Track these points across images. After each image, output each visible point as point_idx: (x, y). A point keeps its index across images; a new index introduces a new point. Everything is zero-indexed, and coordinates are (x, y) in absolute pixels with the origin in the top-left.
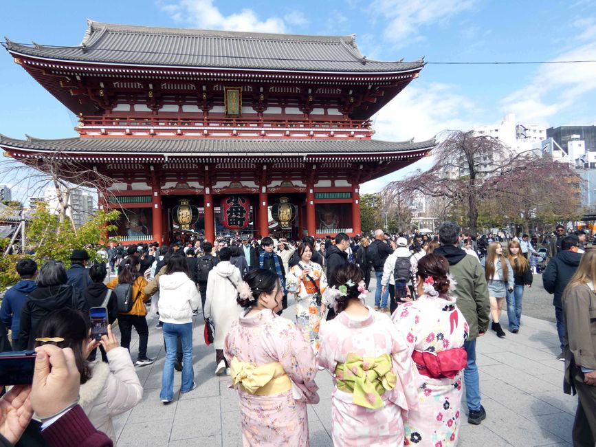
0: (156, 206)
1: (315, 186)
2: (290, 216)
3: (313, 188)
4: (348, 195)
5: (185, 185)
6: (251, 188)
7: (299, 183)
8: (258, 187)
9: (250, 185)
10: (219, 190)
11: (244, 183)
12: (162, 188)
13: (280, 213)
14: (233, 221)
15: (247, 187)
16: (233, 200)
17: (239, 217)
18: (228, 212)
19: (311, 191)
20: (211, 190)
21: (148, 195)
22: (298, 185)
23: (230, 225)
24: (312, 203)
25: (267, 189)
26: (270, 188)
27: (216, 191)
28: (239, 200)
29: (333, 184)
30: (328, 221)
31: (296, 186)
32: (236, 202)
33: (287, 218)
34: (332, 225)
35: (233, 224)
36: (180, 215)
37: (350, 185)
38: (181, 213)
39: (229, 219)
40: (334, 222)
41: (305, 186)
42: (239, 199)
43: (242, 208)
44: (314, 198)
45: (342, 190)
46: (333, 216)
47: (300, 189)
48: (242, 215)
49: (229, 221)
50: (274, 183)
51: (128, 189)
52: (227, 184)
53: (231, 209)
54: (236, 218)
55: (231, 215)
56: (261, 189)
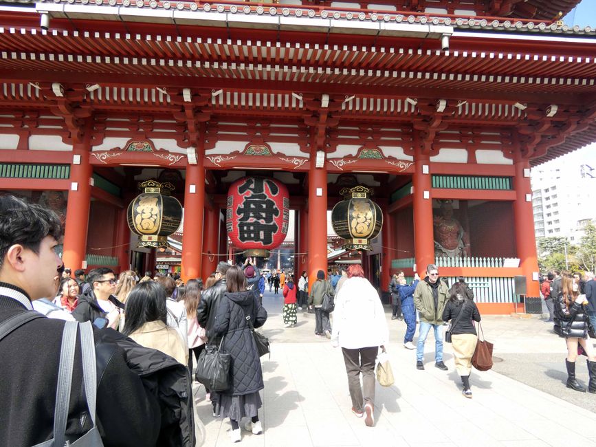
0: (74, 186)
1: (433, 159)
2: (373, 227)
3: (429, 163)
4: (506, 184)
5: (146, 144)
6: (291, 158)
7: (397, 152)
8: (307, 155)
9: (290, 151)
10: (220, 159)
11: (276, 147)
12: (95, 148)
13: (352, 218)
14: (249, 232)
15: (283, 156)
16: (252, 186)
17: (262, 222)
18: (240, 211)
19: (426, 169)
20: (201, 155)
21: (62, 162)
22: (394, 155)
23: (243, 238)
24: (427, 195)
25: (326, 160)
26: (333, 159)
27: (213, 160)
28: (265, 186)
29: (472, 157)
30: (450, 242)
31: (391, 158)
32: (258, 189)
33: (366, 231)
34: (458, 251)
35: (249, 238)
36: (136, 213)
37: (510, 162)
38: (139, 209)
39: (241, 226)
40: (461, 244)
41: (411, 158)
42: (264, 183)
43: (270, 204)
44: (431, 187)
45: (491, 172)
46: (458, 234)
47: (401, 165)
48: (269, 219)
49: (242, 231)
50: (343, 150)
51: (19, 147)
52: (240, 146)
53: (247, 204)
54: (256, 224)
55: (246, 217)
56: (312, 159)
